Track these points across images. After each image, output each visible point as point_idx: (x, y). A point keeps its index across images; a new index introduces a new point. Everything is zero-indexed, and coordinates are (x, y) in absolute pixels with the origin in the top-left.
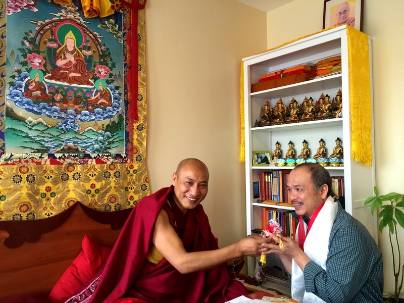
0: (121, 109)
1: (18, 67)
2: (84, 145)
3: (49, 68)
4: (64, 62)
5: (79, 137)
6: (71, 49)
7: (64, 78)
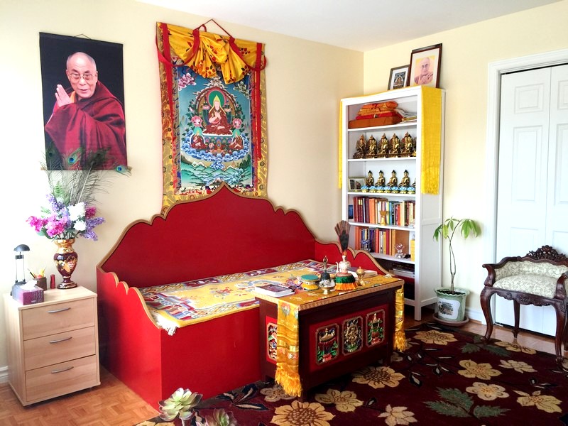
0: (249, 151)
1: (187, 127)
2: (226, 179)
3: (205, 125)
4: (214, 119)
5: (224, 173)
6: (217, 109)
7: (214, 131)
